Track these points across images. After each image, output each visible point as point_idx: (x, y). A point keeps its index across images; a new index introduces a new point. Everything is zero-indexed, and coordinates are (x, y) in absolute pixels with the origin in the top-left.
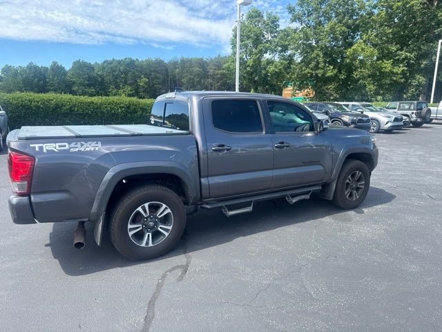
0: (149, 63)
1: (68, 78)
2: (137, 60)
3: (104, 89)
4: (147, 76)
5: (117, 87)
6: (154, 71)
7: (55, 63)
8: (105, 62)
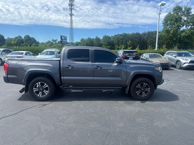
0: (133, 34)
1: (101, 42)
2: (128, 34)
3: (113, 46)
4: (131, 40)
5: (119, 45)
6: (135, 38)
7: (97, 37)
8: (115, 35)
